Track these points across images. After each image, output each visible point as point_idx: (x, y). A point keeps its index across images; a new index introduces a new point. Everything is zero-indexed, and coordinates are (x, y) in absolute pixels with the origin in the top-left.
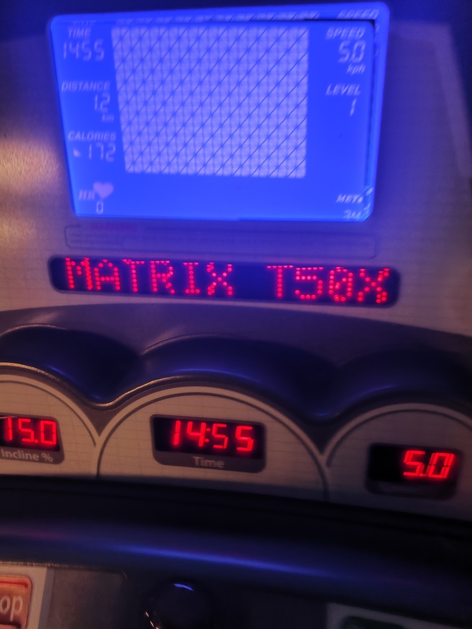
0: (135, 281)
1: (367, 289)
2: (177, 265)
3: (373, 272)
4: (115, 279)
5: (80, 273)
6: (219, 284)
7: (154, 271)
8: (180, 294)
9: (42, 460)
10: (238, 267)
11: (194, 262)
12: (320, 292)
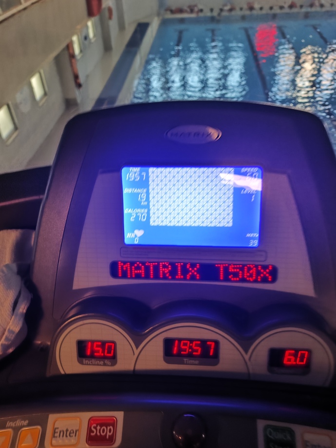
0: (152, 272)
1: (262, 275)
2: (173, 265)
3: (265, 267)
4: (142, 271)
5: (125, 269)
6: (193, 274)
7: (161, 267)
8: (174, 278)
9: (105, 365)
10: (202, 265)
11: (180, 263)
12: (240, 277)
